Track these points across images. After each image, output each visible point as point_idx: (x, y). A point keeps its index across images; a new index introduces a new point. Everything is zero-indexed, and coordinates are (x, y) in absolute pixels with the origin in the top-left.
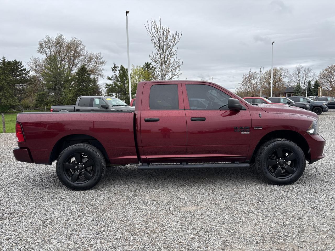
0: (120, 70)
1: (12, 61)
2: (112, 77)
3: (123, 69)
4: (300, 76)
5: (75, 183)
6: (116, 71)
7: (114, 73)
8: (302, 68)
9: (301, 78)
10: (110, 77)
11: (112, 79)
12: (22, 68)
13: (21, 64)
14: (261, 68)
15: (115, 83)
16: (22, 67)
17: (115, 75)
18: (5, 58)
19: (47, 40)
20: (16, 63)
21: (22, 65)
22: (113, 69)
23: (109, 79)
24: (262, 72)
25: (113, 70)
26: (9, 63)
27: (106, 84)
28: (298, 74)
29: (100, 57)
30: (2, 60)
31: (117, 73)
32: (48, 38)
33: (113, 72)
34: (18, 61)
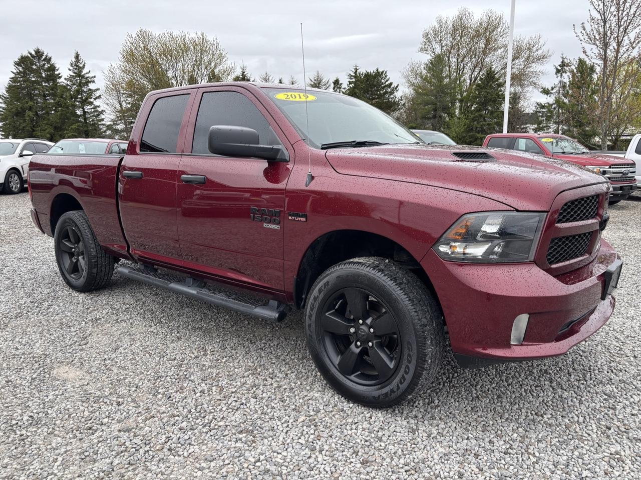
0: (575, 71)
1: (372, 72)
2: (552, 89)
3: (582, 68)
6: (564, 74)
7: (559, 78)
10: (550, 89)
11: (552, 92)
12: (387, 83)
13: (386, 76)
15: (557, 101)
16: (387, 81)
17: (561, 82)
18: (358, 68)
19: (437, 26)
20: (379, 74)
21: (388, 78)
22: (557, 69)
23: (546, 92)
25: (558, 71)
26: (368, 75)
27: (538, 104)
29: (536, 46)
30: (354, 71)
31: (567, 78)
32: (440, 22)
33: (557, 77)
34: (380, 70)
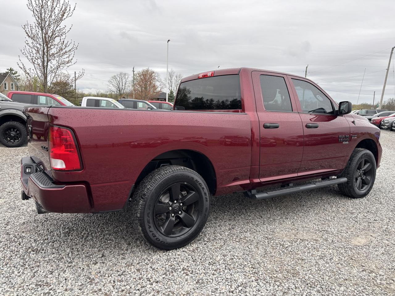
4: (172, 81)
5: (170, 237)
8: (174, 73)
9: (173, 84)
14: (133, 68)
24: (134, 72)
28: (170, 79)
